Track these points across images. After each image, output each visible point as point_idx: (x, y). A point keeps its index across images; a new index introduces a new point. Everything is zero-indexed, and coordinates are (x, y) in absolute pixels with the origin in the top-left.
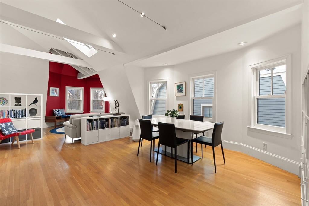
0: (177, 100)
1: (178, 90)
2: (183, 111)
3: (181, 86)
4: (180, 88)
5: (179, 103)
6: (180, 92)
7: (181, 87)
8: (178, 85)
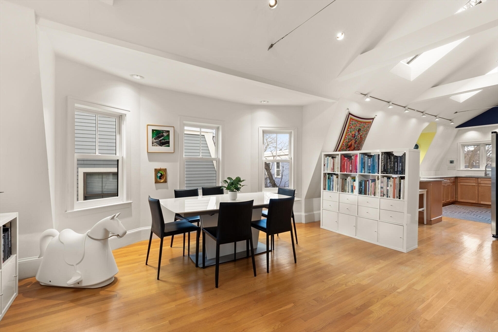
0: (150, 160)
1: (155, 141)
2: (165, 182)
3: (165, 134)
4: (161, 137)
5: (158, 168)
6: (160, 145)
7: (163, 136)
8: (156, 130)
